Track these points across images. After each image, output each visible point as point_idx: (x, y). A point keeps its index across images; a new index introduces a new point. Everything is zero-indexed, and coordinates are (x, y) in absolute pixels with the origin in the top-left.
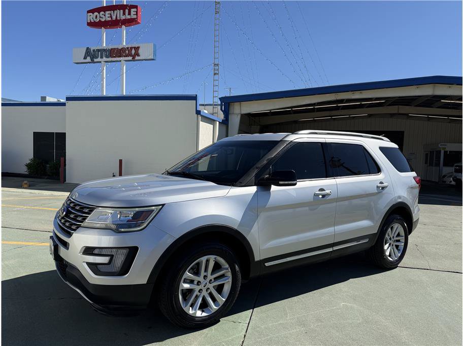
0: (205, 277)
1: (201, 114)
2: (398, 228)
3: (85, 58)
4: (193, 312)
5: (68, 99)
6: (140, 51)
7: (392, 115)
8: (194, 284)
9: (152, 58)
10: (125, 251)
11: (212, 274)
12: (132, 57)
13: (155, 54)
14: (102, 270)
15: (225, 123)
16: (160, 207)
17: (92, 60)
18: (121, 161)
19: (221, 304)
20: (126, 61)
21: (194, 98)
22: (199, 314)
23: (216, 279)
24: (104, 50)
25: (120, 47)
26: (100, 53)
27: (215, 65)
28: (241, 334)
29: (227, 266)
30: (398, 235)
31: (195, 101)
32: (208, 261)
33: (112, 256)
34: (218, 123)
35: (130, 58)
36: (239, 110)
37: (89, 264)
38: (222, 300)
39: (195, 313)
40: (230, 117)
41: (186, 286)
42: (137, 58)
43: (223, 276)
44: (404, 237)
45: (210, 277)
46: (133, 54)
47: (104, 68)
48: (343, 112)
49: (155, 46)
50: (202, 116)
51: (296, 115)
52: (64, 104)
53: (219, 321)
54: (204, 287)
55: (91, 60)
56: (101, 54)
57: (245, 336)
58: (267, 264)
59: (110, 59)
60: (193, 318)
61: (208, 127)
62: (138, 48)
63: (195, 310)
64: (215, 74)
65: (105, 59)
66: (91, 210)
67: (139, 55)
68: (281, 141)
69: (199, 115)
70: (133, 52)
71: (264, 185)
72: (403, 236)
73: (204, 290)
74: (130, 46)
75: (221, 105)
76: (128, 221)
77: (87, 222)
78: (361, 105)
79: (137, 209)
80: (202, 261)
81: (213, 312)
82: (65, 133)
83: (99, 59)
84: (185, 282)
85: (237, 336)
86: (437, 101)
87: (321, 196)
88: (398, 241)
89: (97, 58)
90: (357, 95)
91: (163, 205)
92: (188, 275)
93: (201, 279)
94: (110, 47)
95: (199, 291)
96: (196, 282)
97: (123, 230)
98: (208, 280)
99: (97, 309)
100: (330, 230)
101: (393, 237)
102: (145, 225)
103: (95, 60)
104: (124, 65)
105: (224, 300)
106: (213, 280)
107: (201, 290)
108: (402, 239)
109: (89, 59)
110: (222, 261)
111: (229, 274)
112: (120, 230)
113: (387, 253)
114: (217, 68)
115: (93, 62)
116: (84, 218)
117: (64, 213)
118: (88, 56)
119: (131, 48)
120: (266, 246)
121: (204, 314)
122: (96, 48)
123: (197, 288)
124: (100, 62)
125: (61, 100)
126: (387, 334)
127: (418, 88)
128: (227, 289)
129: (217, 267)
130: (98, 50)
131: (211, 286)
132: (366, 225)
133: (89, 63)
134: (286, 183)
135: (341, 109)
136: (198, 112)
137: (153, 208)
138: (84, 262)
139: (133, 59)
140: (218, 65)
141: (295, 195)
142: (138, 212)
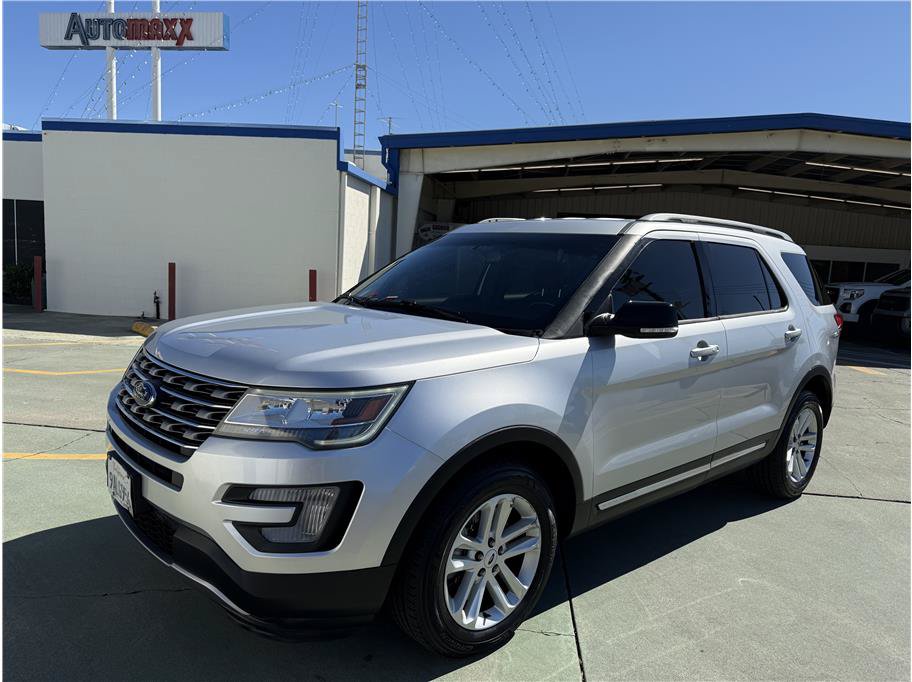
0: (491, 541)
1: (349, 169)
2: (807, 418)
3: (68, 37)
4: (470, 620)
5: (48, 125)
6: (194, 29)
7: (706, 187)
8: (468, 558)
9: (221, 45)
10: (333, 494)
11: (504, 534)
12: (175, 42)
13: (226, 37)
14: (274, 540)
15: (391, 191)
16: (405, 388)
17: (85, 42)
18: (172, 267)
19: (520, 596)
20: (162, 48)
21: (334, 134)
22: (481, 624)
23: (511, 544)
24: (112, 21)
25: (149, 17)
26: (101, 27)
27: (358, 66)
28: (572, 663)
29: (534, 515)
30: (807, 432)
31: (335, 141)
32: (498, 507)
33: (299, 506)
34: (379, 190)
35: (172, 43)
36: (421, 165)
37: (240, 526)
38: (521, 588)
39: (474, 623)
40: (402, 179)
41: (458, 565)
42: (187, 43)
43: (523, 537)
44: (816, 436)
45: (501, 541)
46: (178, 35)
47: (112, 61)
48: (621, 177)
49: (226, 20)
50: (351, 175)
51: (526, 180)
52: (37, 138)
53: (514, 634)
54: (490, 563)
55: (83, 42)
56: (105, 30)
57: (581, 666)
58: (602, 506)
59: (126, 42)
60: (469, 633)
61: (360, 199)
62: (190, 21)
63: (474, 616)
64: (358, 86)
65: (114, 41)
66: (235, 394)
67: (190, 38)
68: (621, 235)
69: (344, 173)
70: (178, 29)
71: (600, 334)
72: (814, 434)
73: (489, 571)
74: (170, 16)
75: (383, 154)
76: (335, 422)
77: (228, 424)
78: (656, 164)
79: (353, 393)
80: (489, 509)
81: (506, 615)
82: (43, 202)
83: (100, 42)
84: (455, 557)
85: (566, 667)
86: (796, 163)
87: (700, 358)
88: (805, 443)
89: (96, 37)
90: (656, 145)
91: (411, 384)
92: (462, 540)
93: (483, 546)
94: (125, 16)
95: (479, 575)
96: (472, 555)
97: (322, 443)
98: (496, 548)
99: (250, 624)
100: (710, 427)
101: (799, 436)
102: (373, 431)
103: (93, 43)
104: (157, 58)
105: (526, 588)
106: (504, 547)
107: (483, 570)
108: (813, 439)
109: (76, 40)
110: (524, 505)
111: (537, 533)
112: (317, 442)
113: (790, 469)
114: (363, 73)
115: (86, 46)
116: (218, 417)
117: (152, 400)
118: (76, 32)
119: (174, 21)
120: (605, 467)
121: (490, 623)
122: (92, 16)
123: (477, 566)
124: (104, 48)
125: (20, 129)
126: (858, 645)
127: (771, 135)
128: (531, 563)
129: (515, 518)
130: (100, 21)
131: (501, 561)
132: (764, 415)
133: (76, 48)
134: (657, 330)
135: (617, 172)
136: (342, 167)
137: (389, 390)
138: (227, 521)
139: (179, 46)
140: (364, 67)
141: (658, 357)
142: (355, 401)
